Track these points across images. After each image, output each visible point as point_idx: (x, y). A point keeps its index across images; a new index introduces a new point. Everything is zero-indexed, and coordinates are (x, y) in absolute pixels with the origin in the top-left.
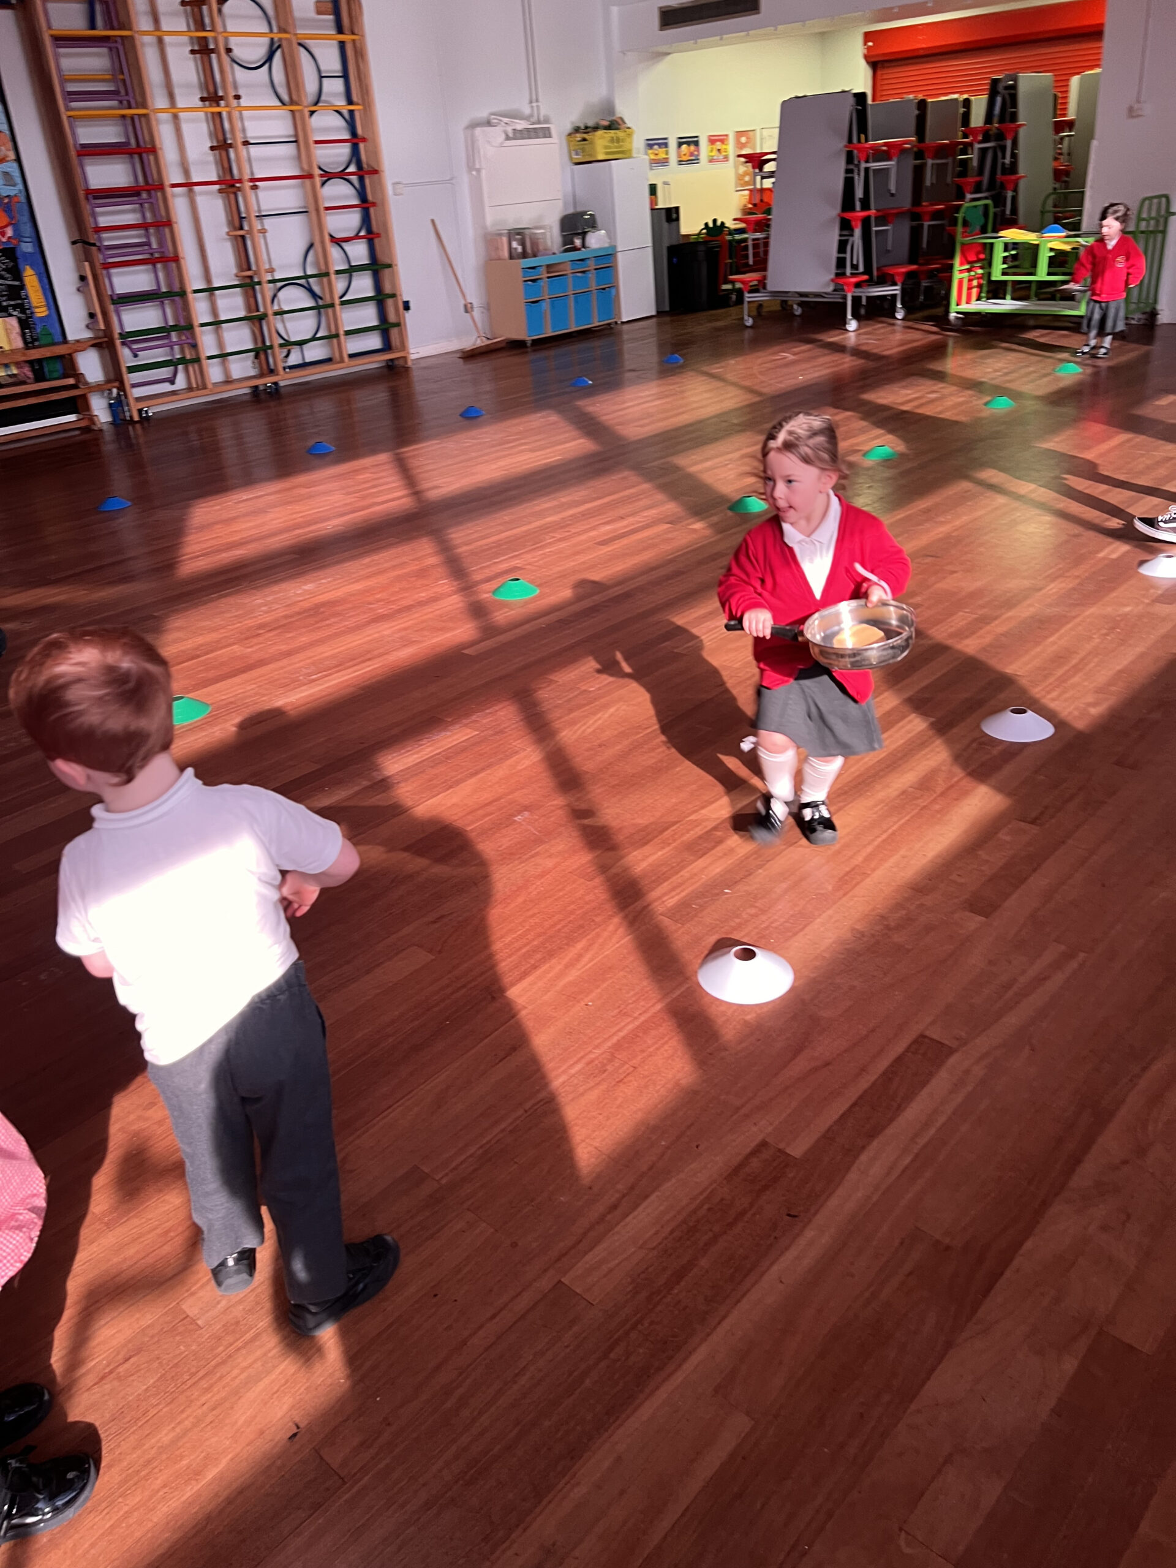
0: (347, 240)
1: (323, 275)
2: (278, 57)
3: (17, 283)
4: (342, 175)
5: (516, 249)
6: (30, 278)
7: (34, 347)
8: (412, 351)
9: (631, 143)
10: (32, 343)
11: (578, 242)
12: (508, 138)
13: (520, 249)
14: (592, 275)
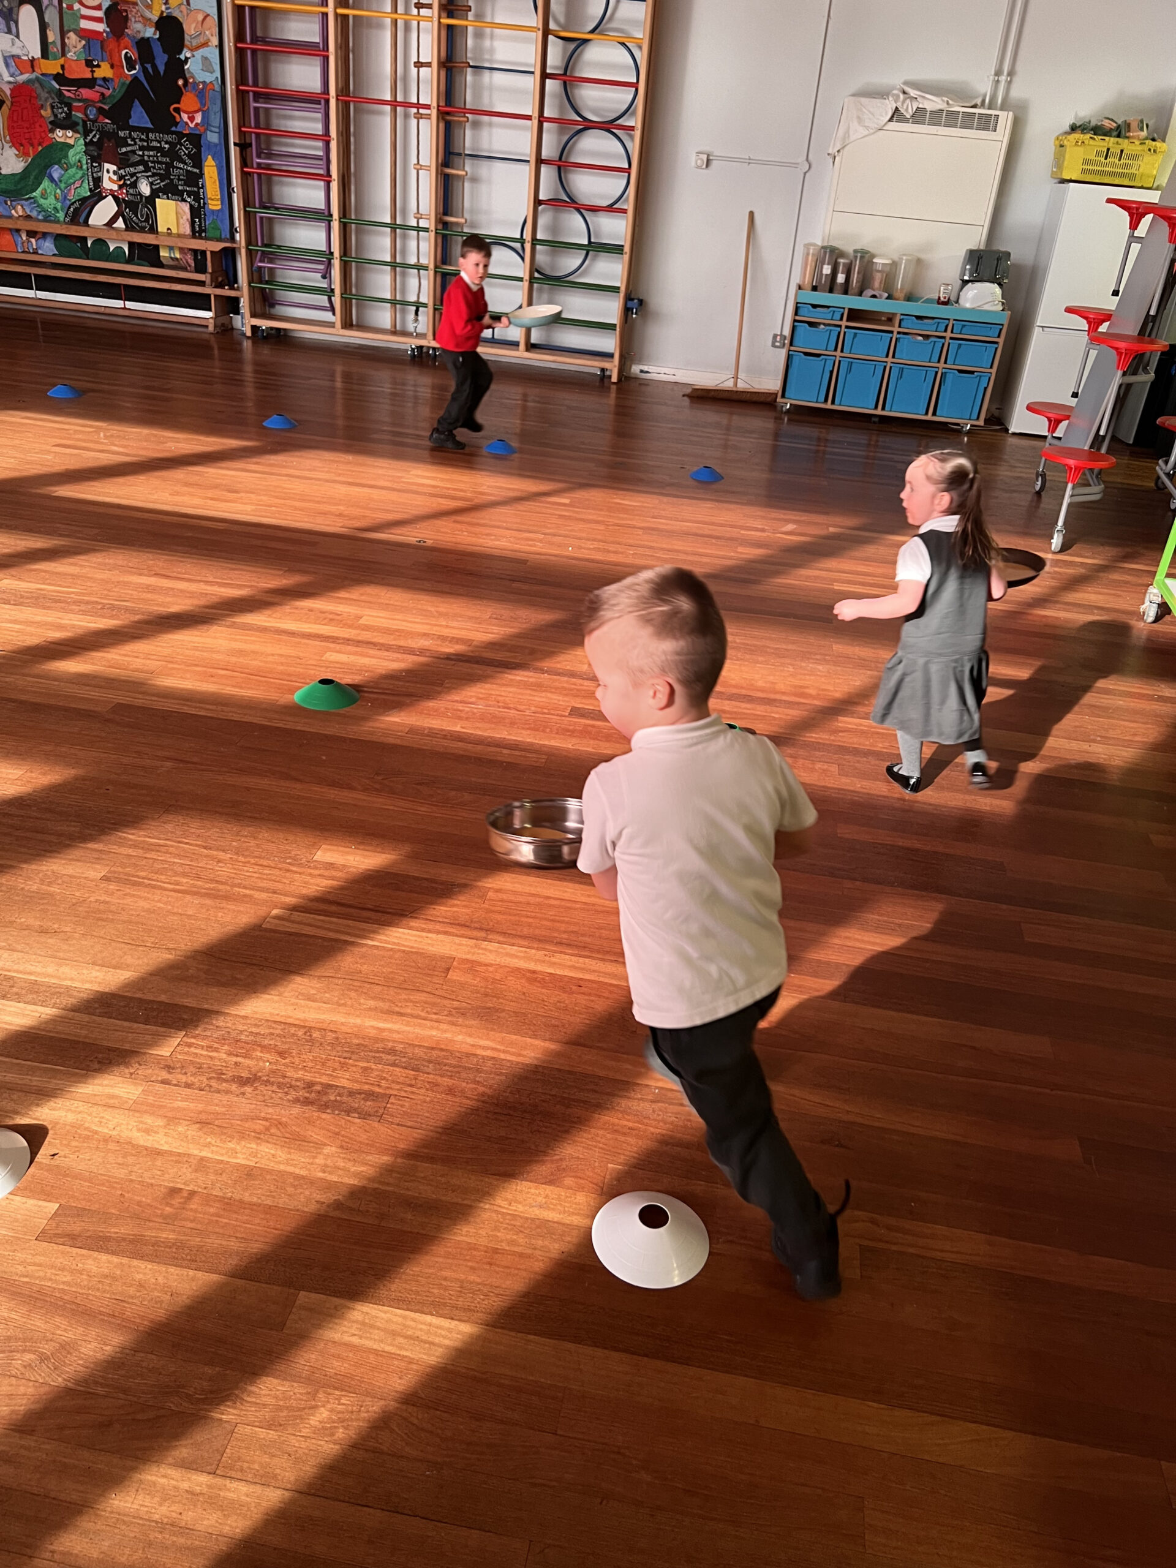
3: (198, 171)
6: (210, 169)
10: (200, 232)
14: (945, 346)
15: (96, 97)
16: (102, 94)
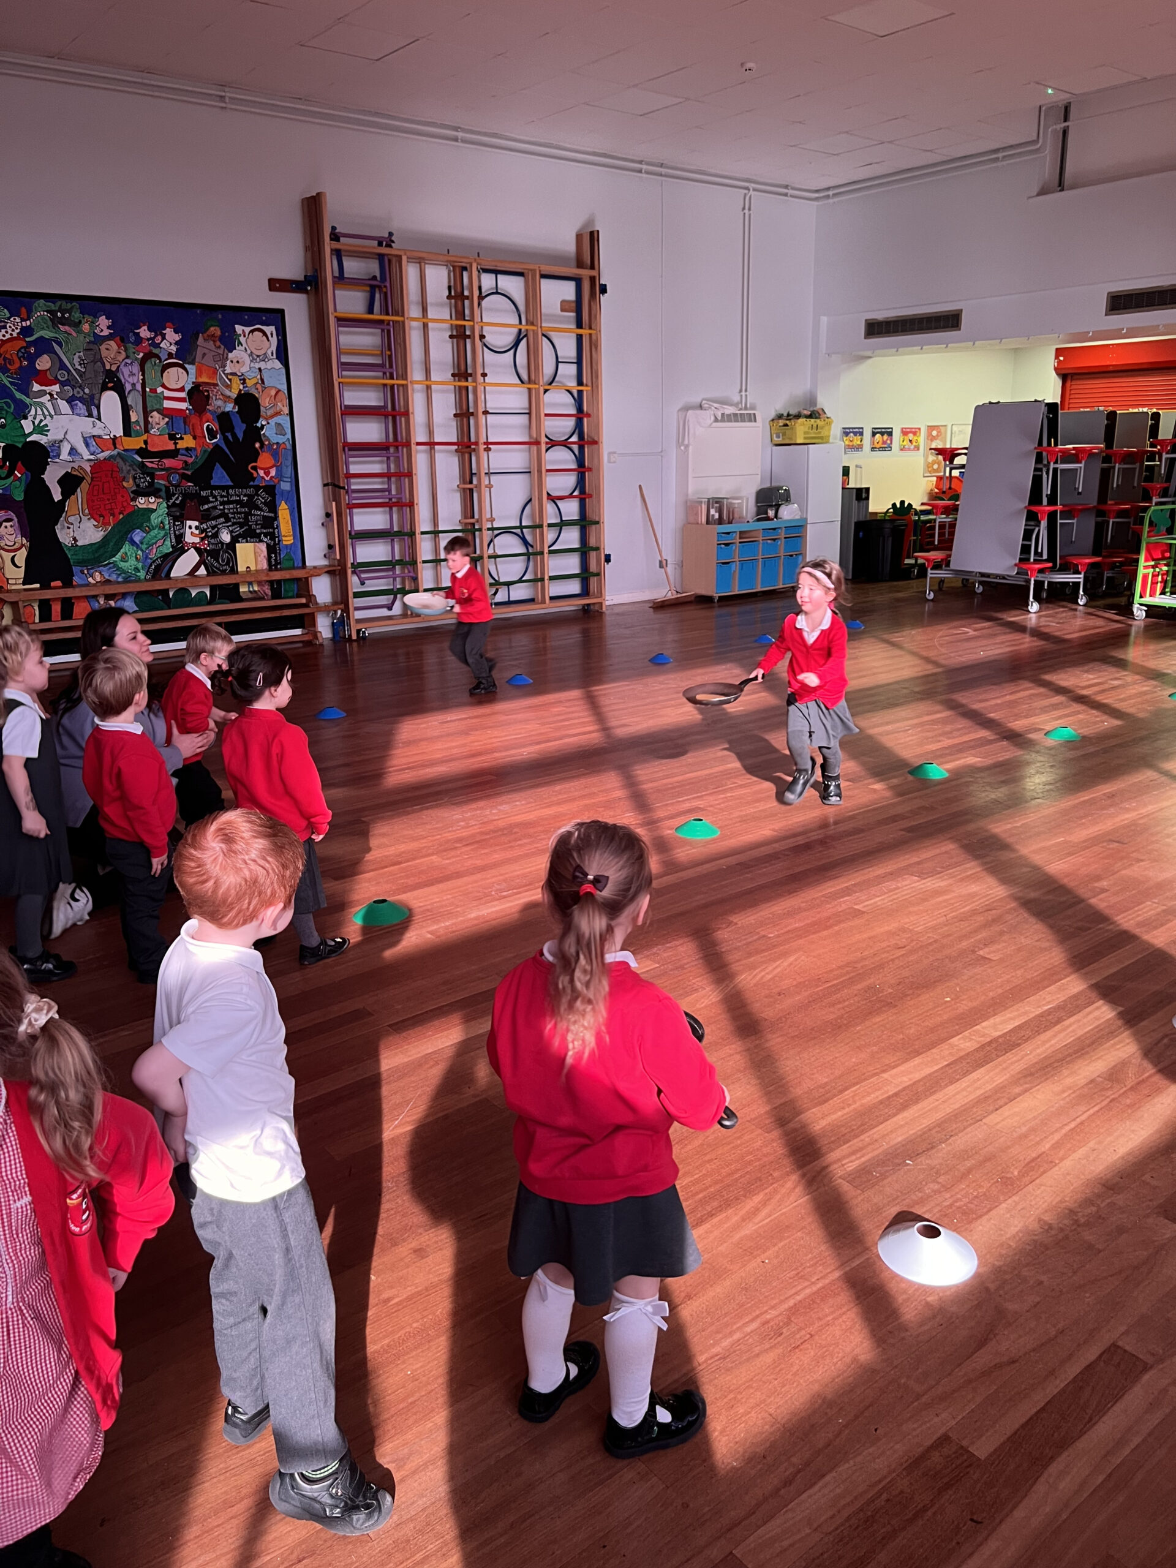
0: (561, 498)
1: (537, 526)
2: (523, 343)
3: (272, 515)
4: (565, 444)
5: (713, 515)
6: (284, 512)
7: (276, 569)
8: (607, 598)
9: (830, 430)
10: (276, 565)
11: (771, 513)
12: (716, 420)
13: (717, 516)
14: (781, 543)
15: (180, 465)
16: (185, 462)
